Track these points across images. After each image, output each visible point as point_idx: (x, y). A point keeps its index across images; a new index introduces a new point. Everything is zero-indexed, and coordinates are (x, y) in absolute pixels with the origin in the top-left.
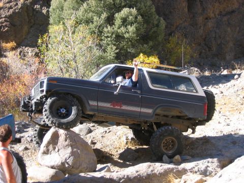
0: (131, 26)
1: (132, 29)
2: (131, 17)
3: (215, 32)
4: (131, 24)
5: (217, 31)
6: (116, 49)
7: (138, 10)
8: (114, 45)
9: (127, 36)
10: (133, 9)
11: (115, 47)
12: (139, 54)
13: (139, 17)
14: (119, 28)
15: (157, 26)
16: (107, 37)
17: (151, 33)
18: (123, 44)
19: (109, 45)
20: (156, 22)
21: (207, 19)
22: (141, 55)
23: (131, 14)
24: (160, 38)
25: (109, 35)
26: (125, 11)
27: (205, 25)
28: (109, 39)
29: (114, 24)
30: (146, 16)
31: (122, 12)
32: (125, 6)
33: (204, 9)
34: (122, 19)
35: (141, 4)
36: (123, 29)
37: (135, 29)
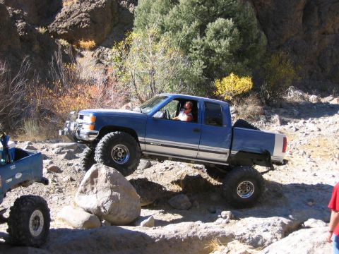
0: (225, 39)
1: (225, 43)
2: (225, 30)
3: (332, 51)
4: (226, 37)
5: (335, 49)
6: (204, 65)
7: (236, 21)
8: (203, 59)
9: (218, 50)
10: (229, 19)
11: (203, 63)
12: (230, 73)
13: (236, 30)
14: (210, 40)
15: (257, 41)
16: (196, 49)
17: (248, 49)
18: (213, 59)
19: (196, 58)
20: (255, 37)
21: (324, 34)
22: (232, 75)
23: (225, 25)
24: (258, 56)
25: (198, 47)
26: (220, 21)
27: (320, 41)
28: (198, 52)
29: (205, 35)
30: (245, 29)
31: (216, 22)
32: (220, 16)
33: (321, 22)
34: (215, 30)
35: (240, 14)
36: (214, 43)
37: (228, 43)
